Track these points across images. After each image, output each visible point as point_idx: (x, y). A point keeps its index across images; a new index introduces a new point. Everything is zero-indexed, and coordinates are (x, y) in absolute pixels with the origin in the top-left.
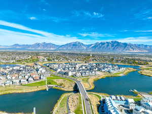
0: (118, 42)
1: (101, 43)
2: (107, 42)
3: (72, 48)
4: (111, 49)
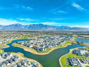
0: (42, 24)
1: (33, 25)
2: (36, 24)
3: (15, 27)
4: (39, 28)
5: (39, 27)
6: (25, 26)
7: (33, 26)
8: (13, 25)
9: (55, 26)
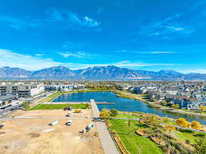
0: (116, 67)
1: (95, 68)
2: (103, 68)
3: (55, 75)
4: (110, 76)
5: (110, 73)
6: (75, 71)
7: (95, 71)
8: (49, 69)
9: (145, 72)
